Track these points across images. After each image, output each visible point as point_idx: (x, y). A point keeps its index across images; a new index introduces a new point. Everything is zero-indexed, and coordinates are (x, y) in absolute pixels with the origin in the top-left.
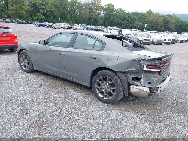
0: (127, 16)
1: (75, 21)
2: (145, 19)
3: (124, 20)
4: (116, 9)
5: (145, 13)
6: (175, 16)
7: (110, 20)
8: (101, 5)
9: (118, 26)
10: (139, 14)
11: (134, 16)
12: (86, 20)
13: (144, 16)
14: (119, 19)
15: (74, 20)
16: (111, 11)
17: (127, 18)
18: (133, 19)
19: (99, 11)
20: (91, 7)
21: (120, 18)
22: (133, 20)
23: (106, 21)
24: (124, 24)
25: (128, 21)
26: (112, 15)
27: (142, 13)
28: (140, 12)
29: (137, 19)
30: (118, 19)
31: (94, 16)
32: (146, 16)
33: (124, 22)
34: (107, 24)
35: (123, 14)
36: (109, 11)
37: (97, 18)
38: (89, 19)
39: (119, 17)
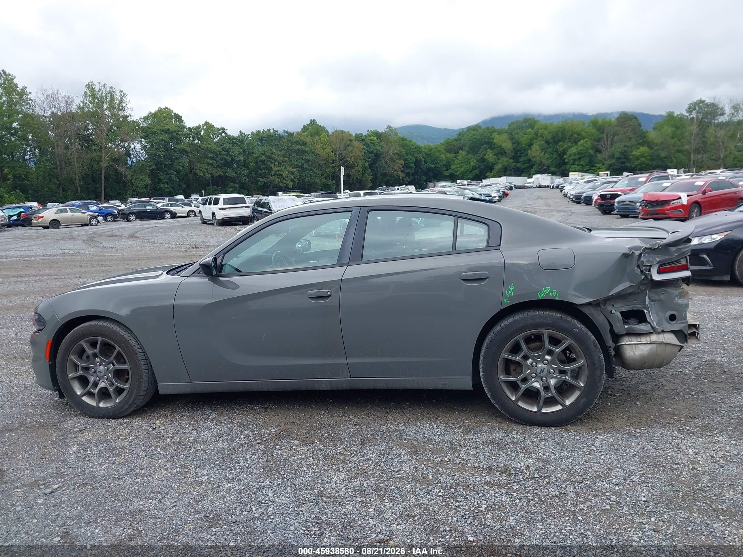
0: (237, 149)
1: (24, 190)
2: (304, 152)
3: (228, 164)
4: (190, 129)
5: (298, 133)
6: (396, 134)
7: (178, 171)
8: (125, 117)
9: (210, 188)
10: (280, 138)
11: (265, 148)
12: (72, 181)
13: (297, 143)
14: (211, 162)
15: (15, 188)
16: (172, 138)
17: (241, 158)
18: (264, 158)
19: (123, 141)
20: (86, 128)
21: (211, 158)
22: (263, 162)
23: (162, 176)
24: (233, 180)
25: (245, 165)
26: (183, 151)
27: (290, 135)
28: (281, 131)
29: (276, 157)
30: (208, 164)
31: (105, 164)
32: (305, 144)
33: (231, 174)
34: (166, 187)
35: (220, 144)
36: (165, 137)
37: (121, 169)
38: (85, 177)
39: (210, 155)
